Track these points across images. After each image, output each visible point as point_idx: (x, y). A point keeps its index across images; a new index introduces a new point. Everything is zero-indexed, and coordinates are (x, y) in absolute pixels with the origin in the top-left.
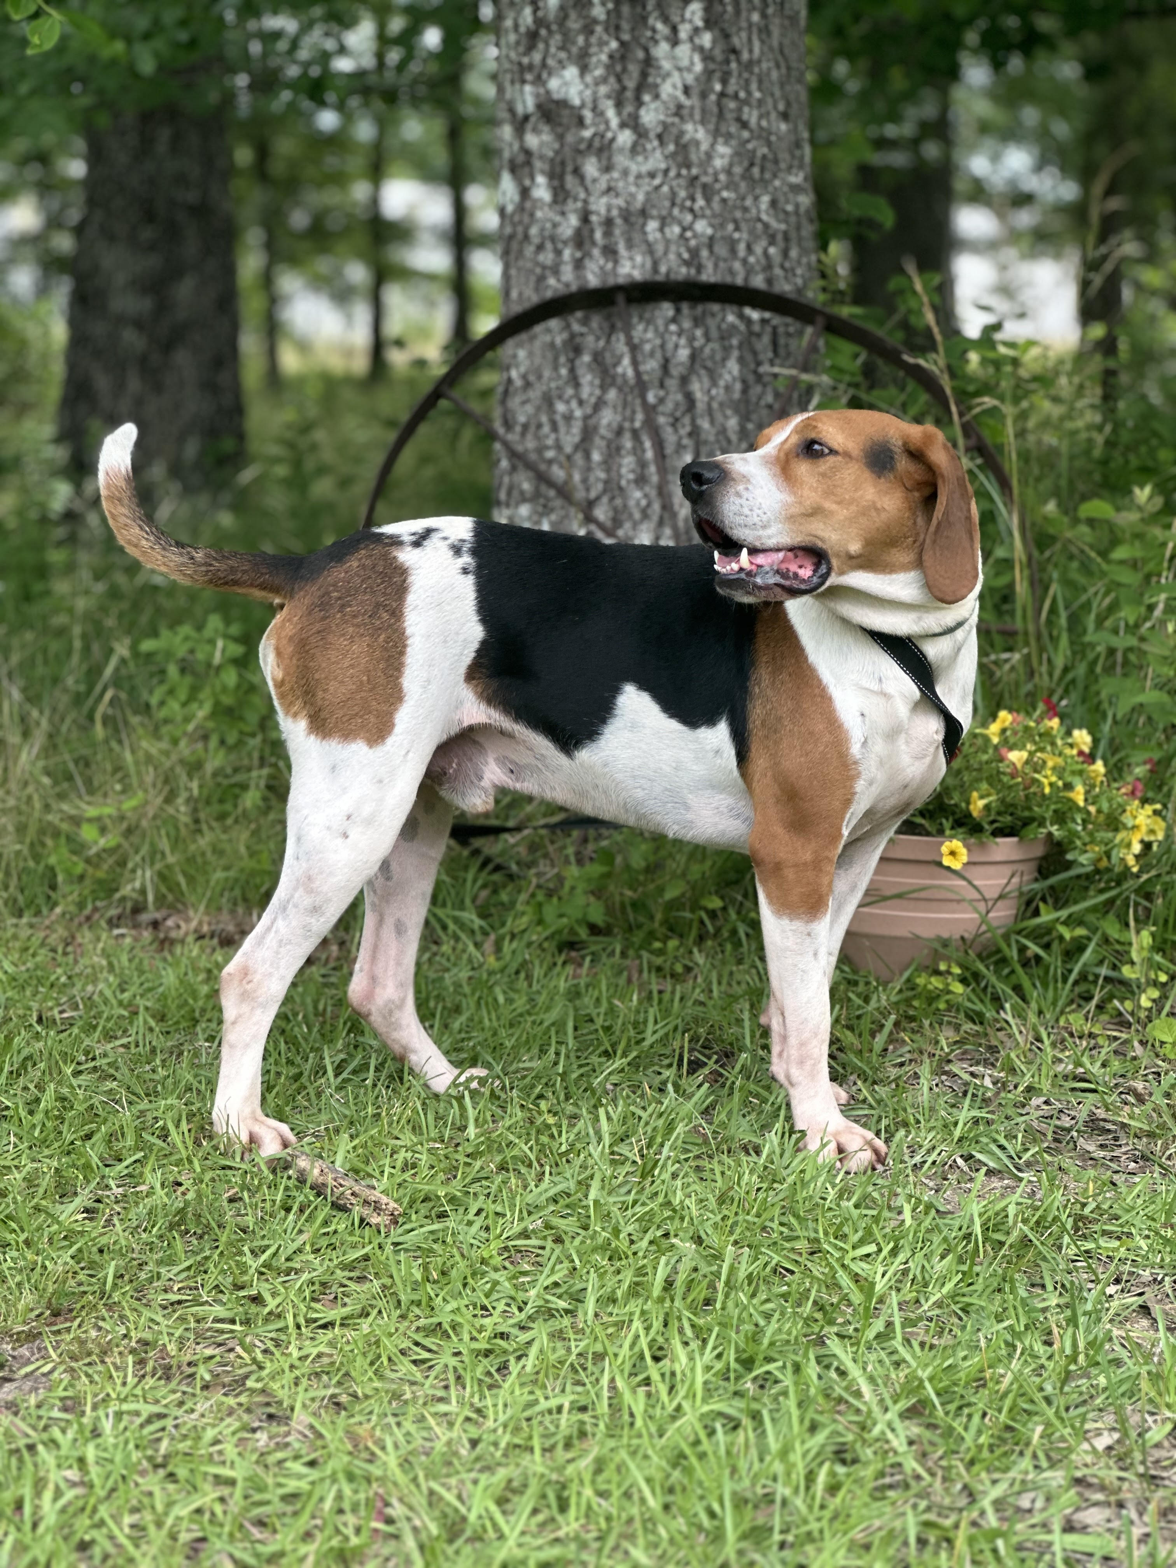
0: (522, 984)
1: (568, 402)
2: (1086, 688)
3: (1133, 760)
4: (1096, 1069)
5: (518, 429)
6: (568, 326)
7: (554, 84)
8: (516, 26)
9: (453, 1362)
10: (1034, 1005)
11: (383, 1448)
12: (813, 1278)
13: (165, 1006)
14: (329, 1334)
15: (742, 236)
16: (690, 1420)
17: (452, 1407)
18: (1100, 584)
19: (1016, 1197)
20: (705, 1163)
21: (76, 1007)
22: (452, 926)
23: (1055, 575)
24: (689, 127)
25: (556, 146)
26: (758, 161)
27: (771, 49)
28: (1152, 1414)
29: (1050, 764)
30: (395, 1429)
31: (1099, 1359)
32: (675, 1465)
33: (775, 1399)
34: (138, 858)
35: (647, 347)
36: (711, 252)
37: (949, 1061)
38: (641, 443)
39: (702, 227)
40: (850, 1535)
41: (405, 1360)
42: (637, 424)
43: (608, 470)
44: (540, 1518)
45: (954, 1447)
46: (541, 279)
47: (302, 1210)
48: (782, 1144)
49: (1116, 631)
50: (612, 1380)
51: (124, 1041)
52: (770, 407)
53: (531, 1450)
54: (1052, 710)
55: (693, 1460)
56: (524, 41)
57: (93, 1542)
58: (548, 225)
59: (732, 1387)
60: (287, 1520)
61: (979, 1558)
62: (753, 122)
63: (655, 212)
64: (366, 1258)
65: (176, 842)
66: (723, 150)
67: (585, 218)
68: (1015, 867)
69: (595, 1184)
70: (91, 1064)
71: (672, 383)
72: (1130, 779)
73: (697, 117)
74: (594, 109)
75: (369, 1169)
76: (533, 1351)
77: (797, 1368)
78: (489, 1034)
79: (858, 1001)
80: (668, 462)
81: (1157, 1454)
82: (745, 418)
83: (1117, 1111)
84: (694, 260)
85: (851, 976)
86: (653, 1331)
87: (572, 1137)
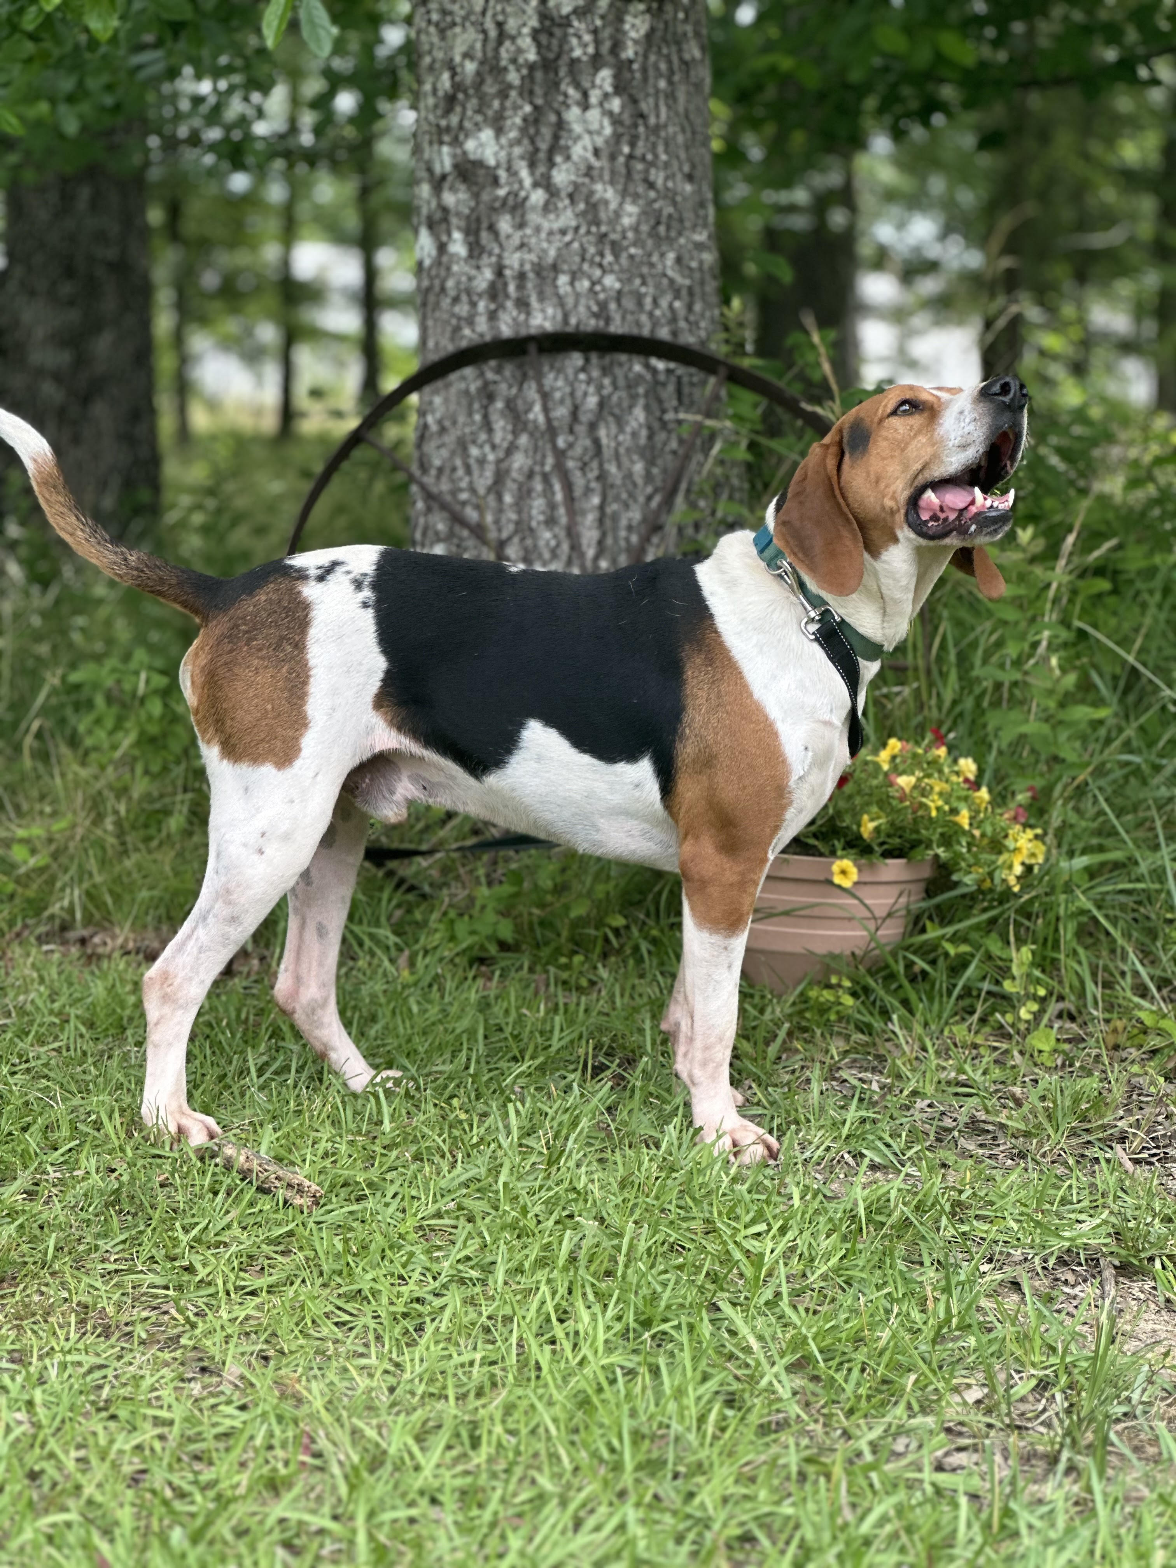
0: (435, 994)
1: (481, 447)
2: (973, 722)
3: (1016, 788)
4: (978, 1077)
5: (433, 472)
6: (482, 374)
7: (470, 145)
8: (435, 91)
9: (372, 1324)
10: (920, 1018)
12: (707, 1253)
13: (94, 1014)
14: (258, 1300)
15: (648, 291)
16: (594, 1369)
17: (373, 1361)
18: (987, 623)
19: (897, 1185)
20: (608, 1155)
21: (9, 1015)
22: (368, 943)
23: (945, 614)
24: (599, 187)
25: (472, 204)
26: (664, 219)
27: (677, 114)
28: (1018, 1372)
29: (937, 789)
30: (319, 1379)
31: (970, 1323)
32: (580, 1407)
33: (671, 1354)
34: (67, 878)
35: (558, 395)
36: (619, 305)
37: (839, 1068)
38: (551, 486)
39: (610, 281)
40: (739, 1467)
41: (327, 1322)
42: (548, 468)
43: (519, 512)
44: (454, 1453)
45: (835, 1397)
46: (457, 329)
47: (229, 1194)
48: (679, 1138)
49: (1002, 666)
50: (521, 1339)
51: (56, 1045)
52: (674, 453)
53: (446, 1398)
54: (940, 740)
55: (597, 1404)
56: (442, 104)
57: (42, 1472)
58: (464, 279)
59: (632, 1345)
60: (221, 1454)
61: (855, 1489)
62: (660, 182)
63: (565, 267)
64: (291, 1234)
65: (103, 863)
66: (631, 211)
67: (499, 272)
68: (903, 887)
69: (505, 1172)
70: (24, 1066)
71: (581, 429)
72: (1013, 805)
73: (607, 177)
74: (509, 169)
75: (291, 1158)
76: (447, 1314)
77: (691, 1328)
78: (403, 1041)
79: (753, 1012)
80: (577, 505)
81: (1023, 1407)
82: (651, 462)
83: (997, 1113)
84: (602, 312)
85: (747, 990)
86: (558, 1297)
87: (482, 1130)
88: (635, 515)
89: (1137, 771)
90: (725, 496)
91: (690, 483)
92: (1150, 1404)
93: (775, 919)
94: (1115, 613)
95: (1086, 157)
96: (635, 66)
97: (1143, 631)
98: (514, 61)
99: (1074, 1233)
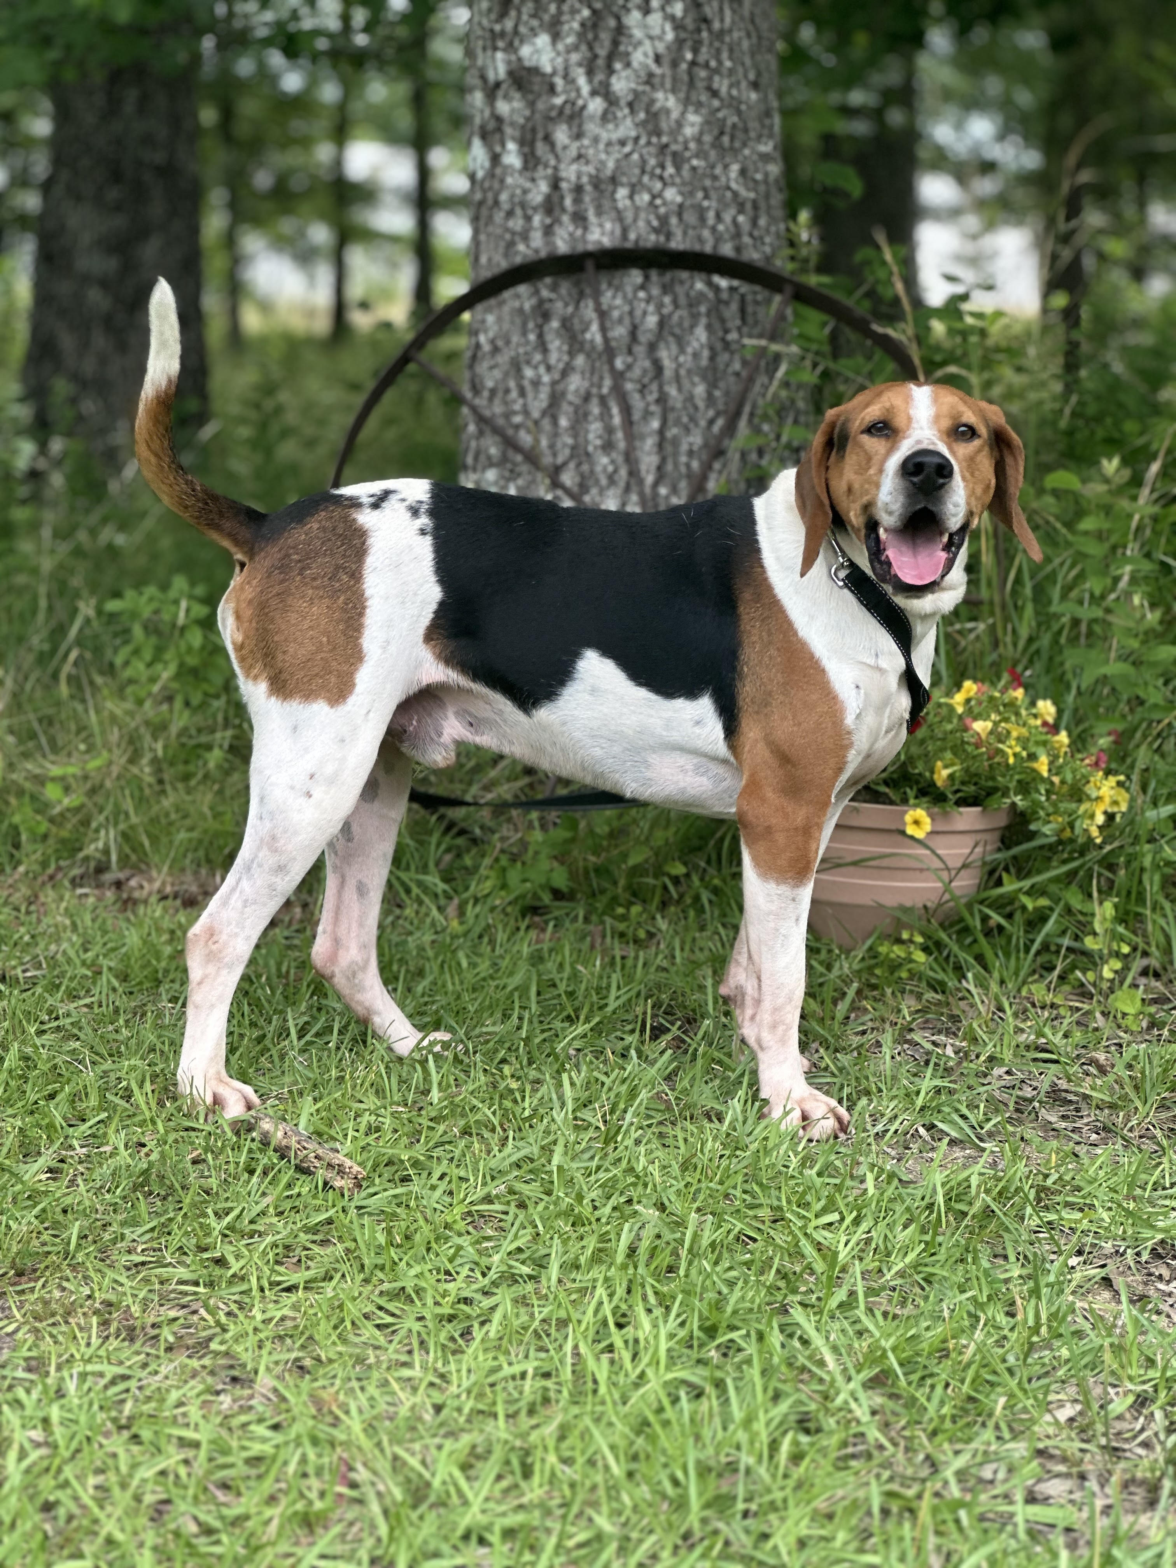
0: (485, 949)
1: (536, 368)
2: (1051, 659)
3: (1096, 731)
4: (1058, 1039)
5: (486, 393)
6: (537, 292)
7: (525, 51)
9: (417, 1326)
10: (996, 975)
11: (347, 1412)
12: (777, 1246)
13: (128, 966)
14: (293, 1297)
15: (711, 204)
16: (654, 1385)
17: (416, 1372)
18: (1066, 554)
19: (978, 1168)
20: (668, 1129)
21: (39, 966)
22: (415, 890)
24: (660, 95)
25: (527, 113)
26: (728, 130)
27: (742, 18)
28: (1115, 1386)
29: (1014, 734)
30: (359, 1393)
31: (1062, 1330)
32: (638, 1433)
33: (739, 1367)
34: (102, 818)
35: (616, 314)
36: (681, 219)
37: (911, 1030)
38: (609, 409)
39: (671, 194)
40: (815, 1504)
41: (369, 1325)
42: (605, 390)
43: (575, 436)
44: (504, 1484)
45: (916, 1417)
46: (511, 244)
47: (265, 1173)
48: (744, 1111)
49: (1081, 602)
50: (576, 1347)
51: (88, 1001)
52: (737, 374)
53: (495, 1416)
54: (1017, 681)
55: (658, 1428)
56: (496, 8)
57: (57, 1503)
58: (518, 192)
59: (694, 1355)
60: (252, 1483)
61: (942, 1528)
62: (724, 90)
63: (624, 180)
64: (330, 1222)
65: (141, 801)
66: (694, 119)
67: (555, 184)
68: (979, 837)
69: (559, 1149)
70: (55, 1024)
71: (640, 350)
72: (1094, 750)
73: (668, 84)
74: (566, 76)
75: (332, 1132)
76: (497, 1317)
77: (761, 1337)
78: (451, 998)
79: (821, 969)
80: (636, 429)
81: (1119, 1426)
82: (712, 385)
83: (1079, 1082)
84: (663, 227)
85: (813, 944)
86: (616, 1298)
87: (535, 1101)
88: (696, 439)
90: (790, 420)
91: (754, 406)
93: (844, 870)
95: (1149, 58)
99: (1169, 1222)
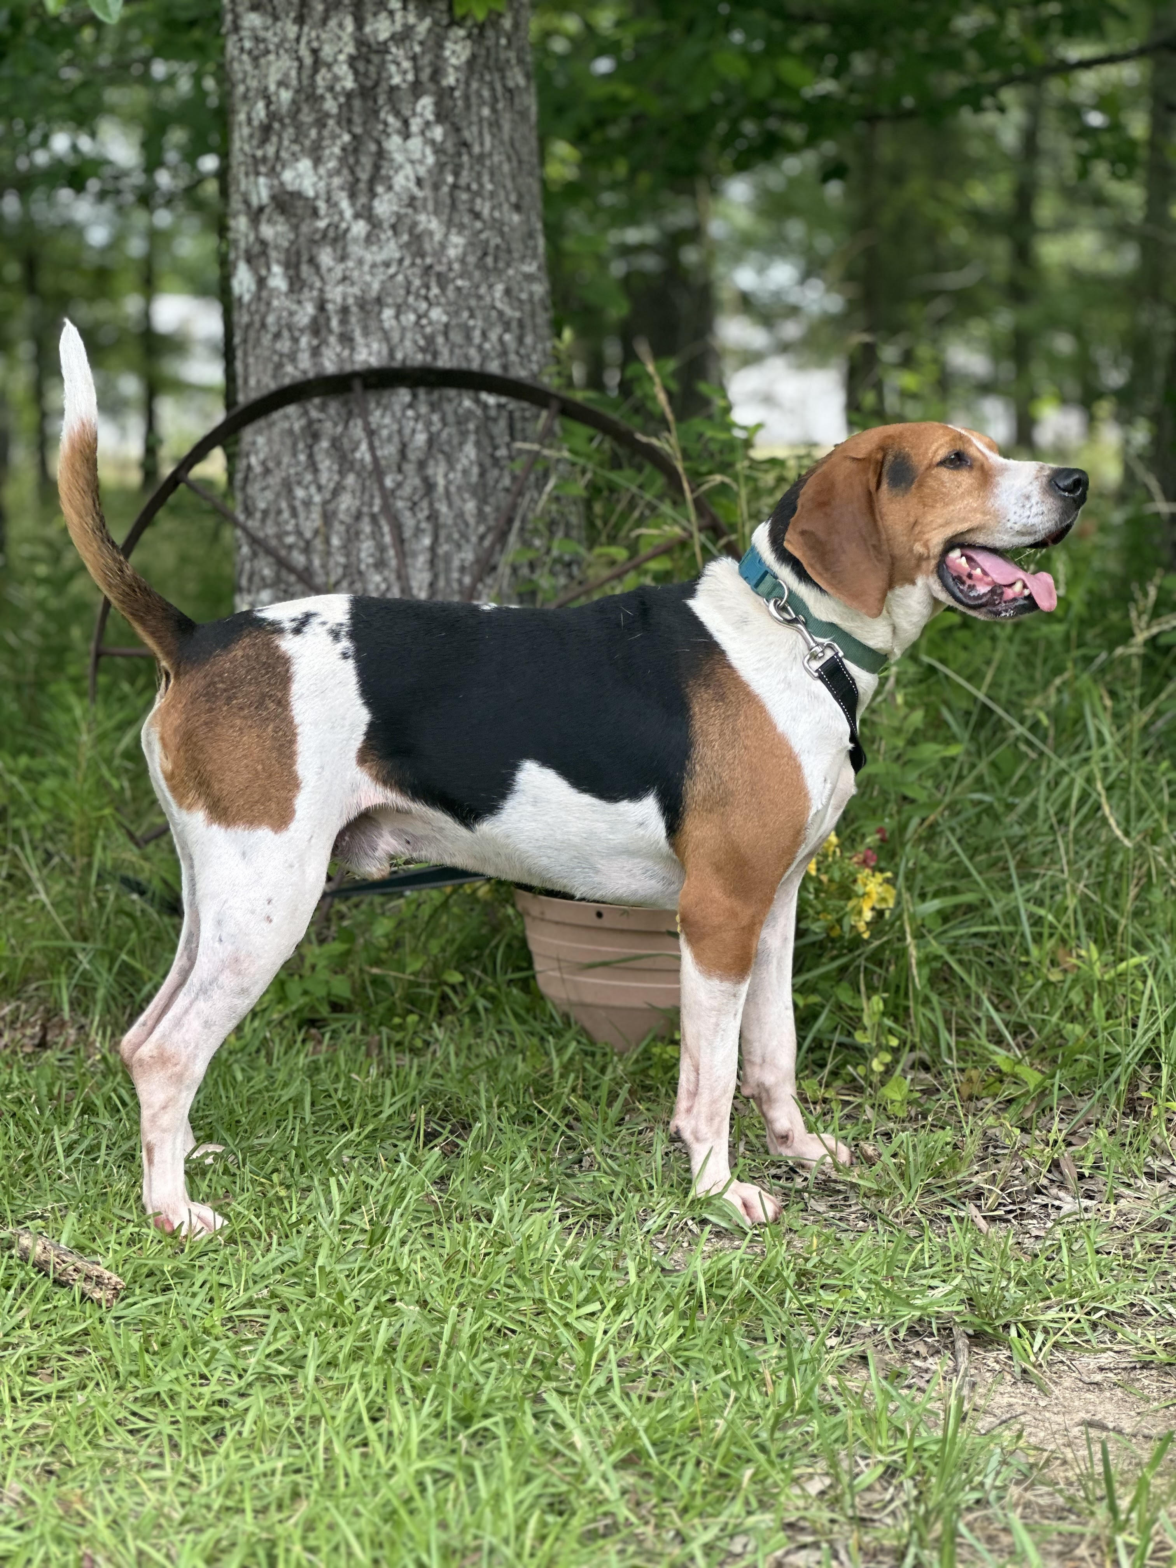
0: (262, 1062)
1: (307, 488)
3: (865, 830)
5: (258, 515)
6: (306, 413)
7: (288, 176)
8: (249, 120)
9: (169, 1430)
11: (94, 1513)
12: (538, 1337)
14: (45, 1407)
15: (477, 324)
16: (404, 1478)
17: (167, 1472)
19: (740, 1254)
20: (434, 1230)
24: (422, 218)
25: (292, 236)
26: (491, 250)
27: (502, 142)
28: (864, 1458)
30: (107, 1495)
31: (814, 1406)
32: (386, 1521)
33: (490, 1455)
35: (385, 433)
36: (447, 338)
38: (380, 528)
39: (437, 314)
41: (120, 1429)
42: (376, 509)
43: (347, 555)
45: (667, 1495)
46: (279, 366)
47: (22, 1287)
48: (511, 1211)
50: (328, 1443)
52: (507, 490)
53: (242, 1511)
55: (404, 1515)
56: (257, 134)
58: (285, 314)
59: (449, 1444)
62: (486, 212)
63: (390, 300)
64: (85, 1332)
66: (457, 243)
67: (321, 306)
69: (323, 1253)
71: (410, 468)
72: (862, 848)
73: (430, 206)
74: (328, 200)
75: (94, 1246)
76: (250, 1417)
77: (511, 1423)
78: (226, 1111)
80: (407, 546)
81: (869, 1497)
82: (483, 501)
83: (848, 1172)
84: (429, 346)
85: (587, 1048)
86: (372, 1393)
87: (303, 1208)
88: (468, 555)
89: (989, 810)
90: (560, 534)
91: (524, 520)
92: (1004, 1488)
93: (595, 971)
94: (965, 648)
95: (938, 199)
96: (457, 94)
97: (994, 664)
98: (331, 89)
99: (925, 1301)
